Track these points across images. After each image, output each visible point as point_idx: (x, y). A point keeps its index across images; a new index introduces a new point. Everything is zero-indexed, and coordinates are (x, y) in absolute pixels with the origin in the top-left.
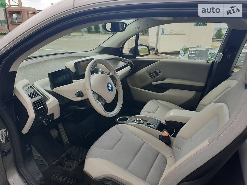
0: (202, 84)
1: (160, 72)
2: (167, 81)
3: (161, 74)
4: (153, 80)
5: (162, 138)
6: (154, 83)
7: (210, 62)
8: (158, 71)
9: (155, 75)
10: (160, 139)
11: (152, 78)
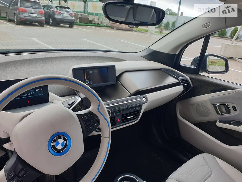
1: (234, 109)
3: (237, 113)
4: (219, 118)
6: (219, 124)
8: (230, 105)
9: (224, 110)
11: (218, 113)
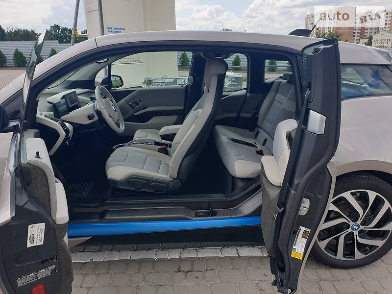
0: (182, 108)
1: (140, 101)
2: (149, 109)
3: (142, 103)
4: (134, 111)
5: (160, 151)
6: (136, 114)
7: (184, 86)
8: (138, 100)
9: (135, 105)
10: (159, 151)
11: (133, 108)
